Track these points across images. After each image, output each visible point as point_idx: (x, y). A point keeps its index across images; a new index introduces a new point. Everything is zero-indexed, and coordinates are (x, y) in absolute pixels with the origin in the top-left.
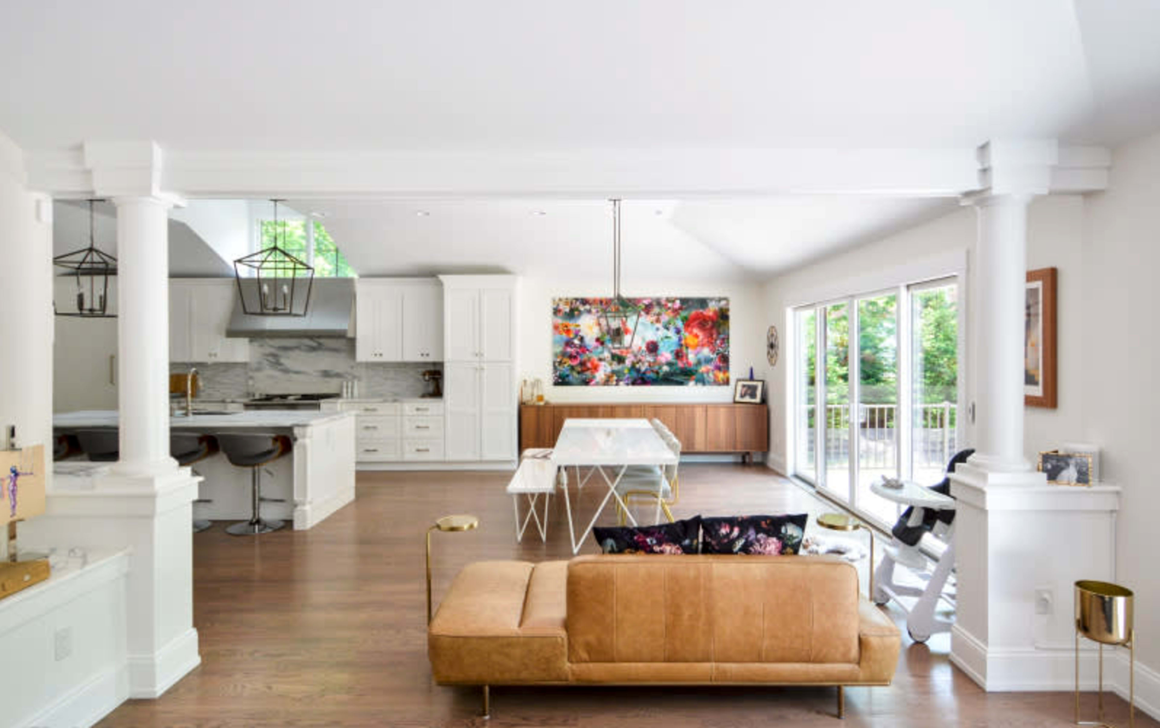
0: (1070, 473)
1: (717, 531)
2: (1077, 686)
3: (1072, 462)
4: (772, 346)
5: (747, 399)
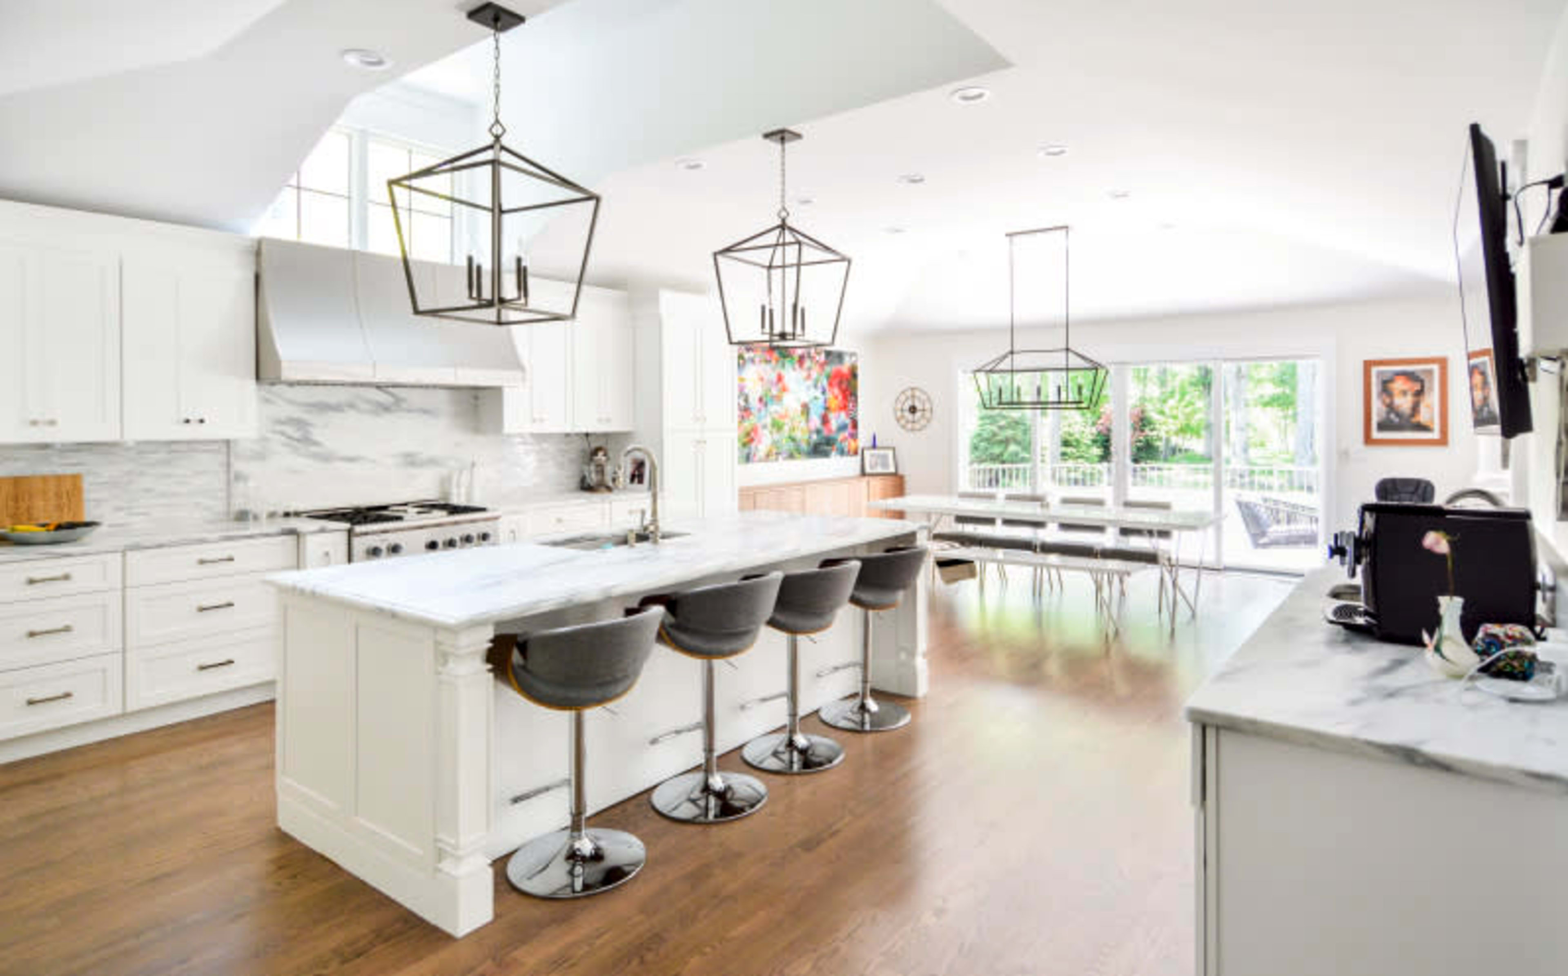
4: (913, 410)
5: (879, 470)
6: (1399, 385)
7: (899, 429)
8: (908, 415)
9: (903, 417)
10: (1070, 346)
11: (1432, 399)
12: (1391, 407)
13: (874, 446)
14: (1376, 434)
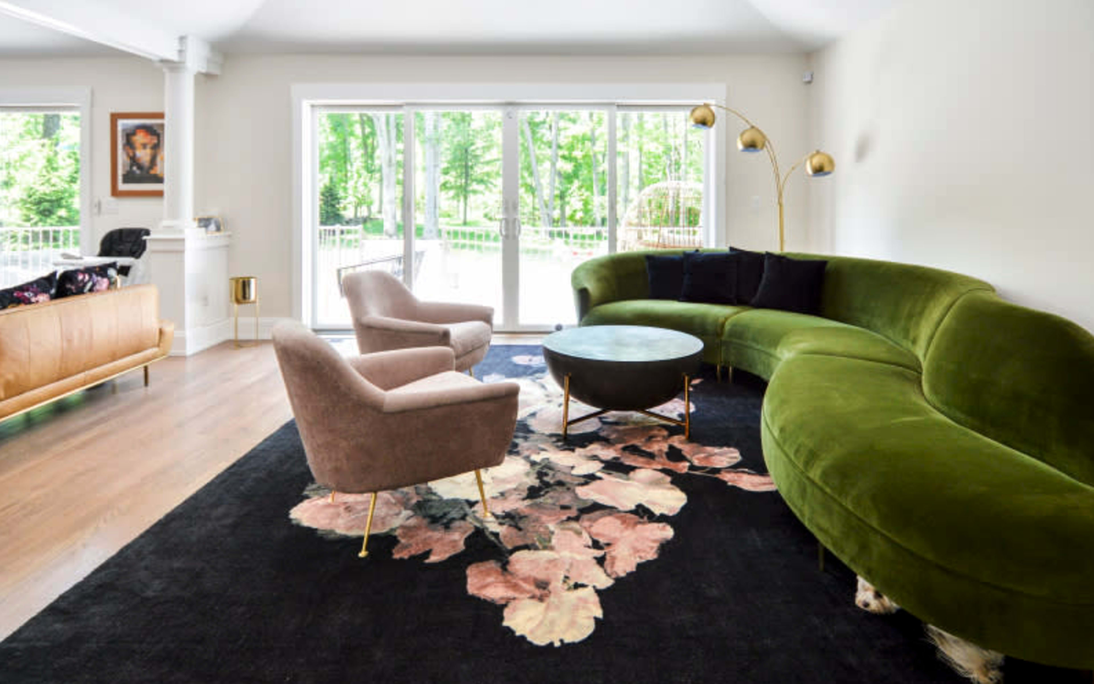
0: (212, 227)
1: (76, 278)
2: (236, 336)
3: (213, 222)
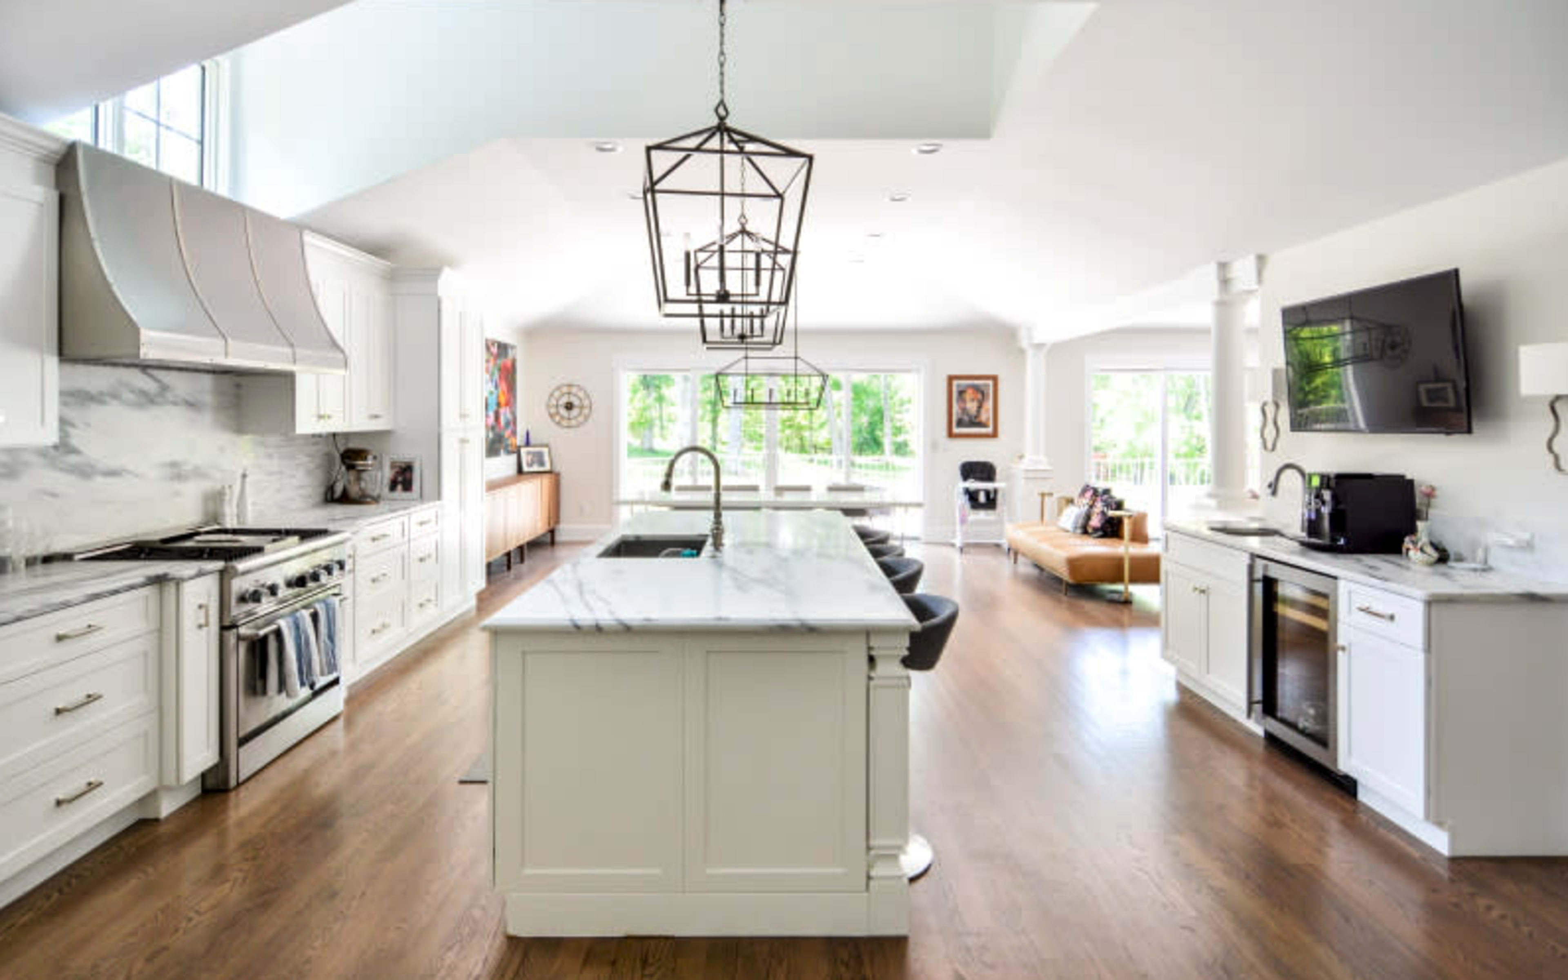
4: (569, 406)
5: (536, 468)
6: (969, 395)
7: (553, 425)
8: (563, 412)
9: (558, 413)
10: (799, 355)
11: (989, 404)
12: (964, 410)
13: (528, 444)
14: (956, 430)
